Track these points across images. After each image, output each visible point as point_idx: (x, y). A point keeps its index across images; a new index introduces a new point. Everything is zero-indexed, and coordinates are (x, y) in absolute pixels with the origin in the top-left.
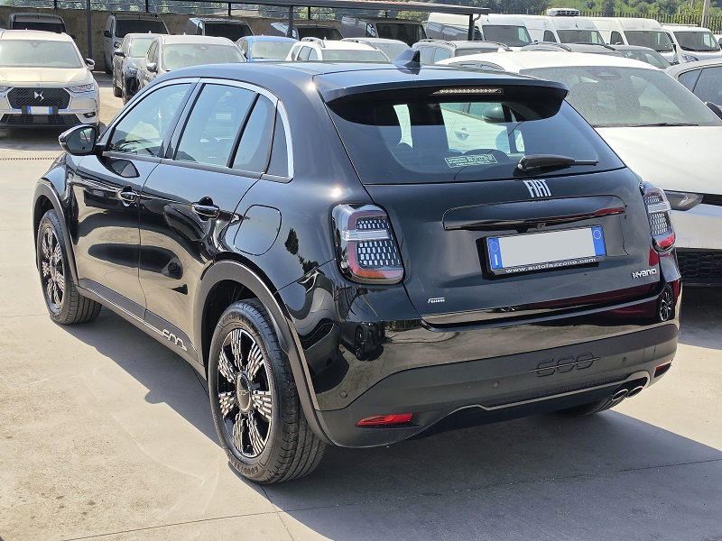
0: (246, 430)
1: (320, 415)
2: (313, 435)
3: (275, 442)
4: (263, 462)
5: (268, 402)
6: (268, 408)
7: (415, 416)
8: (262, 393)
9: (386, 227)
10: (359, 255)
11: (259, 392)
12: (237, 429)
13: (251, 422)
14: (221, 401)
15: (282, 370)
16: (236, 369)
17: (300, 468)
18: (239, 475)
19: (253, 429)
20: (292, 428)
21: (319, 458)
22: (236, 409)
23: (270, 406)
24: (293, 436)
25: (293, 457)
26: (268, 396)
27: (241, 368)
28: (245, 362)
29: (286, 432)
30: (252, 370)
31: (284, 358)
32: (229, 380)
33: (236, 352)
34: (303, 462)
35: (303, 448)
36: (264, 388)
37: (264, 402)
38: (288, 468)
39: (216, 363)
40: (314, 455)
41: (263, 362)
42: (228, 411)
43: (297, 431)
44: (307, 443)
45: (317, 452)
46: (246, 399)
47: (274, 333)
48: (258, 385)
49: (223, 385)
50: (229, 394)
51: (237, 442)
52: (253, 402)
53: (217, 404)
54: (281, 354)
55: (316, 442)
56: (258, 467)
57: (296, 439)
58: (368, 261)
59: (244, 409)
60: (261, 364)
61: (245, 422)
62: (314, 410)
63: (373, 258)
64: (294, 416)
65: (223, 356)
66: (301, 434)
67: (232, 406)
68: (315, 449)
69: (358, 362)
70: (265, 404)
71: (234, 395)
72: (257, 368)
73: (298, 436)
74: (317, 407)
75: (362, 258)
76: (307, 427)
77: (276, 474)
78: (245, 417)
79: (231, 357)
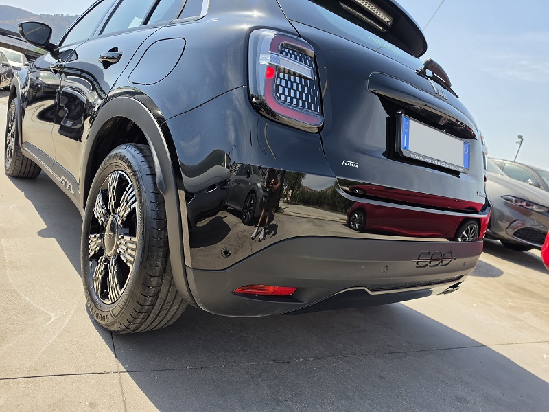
0: (106, 275)
1: (190, 274)
2: (177, 292)
3: (132, 295)
4: (116, 312)
5: (132, 249)
6: (131, 256)
7: (299, 290)
8: (128, 238)
9: (311, 65)
10: (277, 86)
11: (125, 237)
12: (98, 271)
13: (112, 268)
14: (90, 241)
15: (154, 215)
16: (108, 211)
17: (154, 324)
18: (91, 317)
19: (113, 275)
20: (154, 282)
21: (178, 315)
22: (101, 252)
23: (134, 253)
24: (153, 290)
25: (149, 313)
26: (134, 243)
27: (113, 210)
28: (117, 205)
29: (146, 285)
30: (123, 212)
31: (160, 203)
32: (100, 222)
33: (111, 193)
34: (159, 318)
35: (163, 304)
36: (132, 234)
37: (129, 248)
38: (141, 324)
39: (92, 206)
40: (173, 313)
41: (135, 205)
42: (93, 252)
43: (159, 285)
44: (167, 301)
45: (177, 310)
46: (112, 242)
47: (153, 175)
48: (127, 230)
49: (95, 227)
50: (98, 235)
51: (97, 284)
52: (118, 247)
53: (87, 245)
54: (156, 198)
55: (178, 300)
56: (110, 316)
57: (157, 295)
58: (286, 96)
59: (109, 253)
60: (132, 207)
61: (106, 266)
62: (185, 266)
63: (292, 95)
64: (158, 269)
65: (99, 198)
66: (164, 289)
67: (98, 248)
68: (176, 307)
69: (242, 227)
70: (129, 251)
71: (102, 237)
72: (128, 211)
73: (159, 292)
74: (188, 263)
75: (280, 90)
76: (172, 283)
77: (127, 328)
78: (107, 260)
79: (105, 199)
